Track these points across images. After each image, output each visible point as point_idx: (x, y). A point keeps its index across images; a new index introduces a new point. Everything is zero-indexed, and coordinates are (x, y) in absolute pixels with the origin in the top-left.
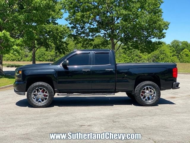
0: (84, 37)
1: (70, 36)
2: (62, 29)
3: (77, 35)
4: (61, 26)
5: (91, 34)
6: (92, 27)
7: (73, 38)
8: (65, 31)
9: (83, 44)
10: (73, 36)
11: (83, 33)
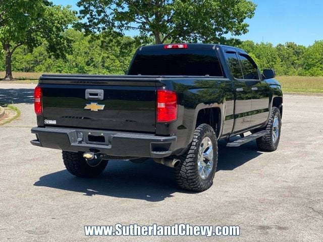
0: (104, 29)
1: (78, 27)
2: (61, 15)
3: (90, 26)
4: (58, 8)
5: (116, 23)
6: (120, 10)
7: (83, 30)
8: (66, 17)
9: (103, 42)
10: (84, 26)
11: (103, 21)
